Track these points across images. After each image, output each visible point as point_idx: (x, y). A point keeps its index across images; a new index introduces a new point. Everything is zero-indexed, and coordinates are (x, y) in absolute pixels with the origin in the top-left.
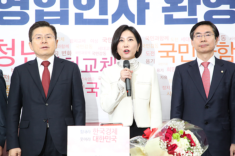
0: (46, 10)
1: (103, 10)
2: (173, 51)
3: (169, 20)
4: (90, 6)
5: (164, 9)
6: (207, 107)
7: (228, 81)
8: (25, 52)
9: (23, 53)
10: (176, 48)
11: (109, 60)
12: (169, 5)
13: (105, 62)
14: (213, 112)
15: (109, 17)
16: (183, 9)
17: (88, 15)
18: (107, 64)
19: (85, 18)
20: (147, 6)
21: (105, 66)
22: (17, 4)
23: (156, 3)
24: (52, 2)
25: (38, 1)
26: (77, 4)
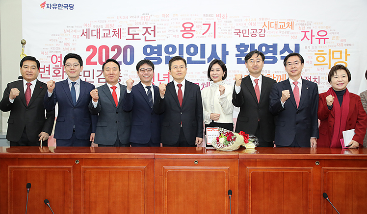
0: (171, 56)
1: (203, 56)
3: (239, 61)
4: (195, 53)
5: (237, 55)
7: (311, 95)
8: (160, 79)
9: (159, 80)
11: (206, 84)
12: (239, 53)
13: (203, 85)
15: (206, 60)
17: (194, 58)
18: (205, 86)
19: (192, 60)
20: (227, 53)
21: (203, 87)
22: (155, 53)
23: (232, 51)
24: (174, 51)
25: (167, 51)
26: (188, 52)
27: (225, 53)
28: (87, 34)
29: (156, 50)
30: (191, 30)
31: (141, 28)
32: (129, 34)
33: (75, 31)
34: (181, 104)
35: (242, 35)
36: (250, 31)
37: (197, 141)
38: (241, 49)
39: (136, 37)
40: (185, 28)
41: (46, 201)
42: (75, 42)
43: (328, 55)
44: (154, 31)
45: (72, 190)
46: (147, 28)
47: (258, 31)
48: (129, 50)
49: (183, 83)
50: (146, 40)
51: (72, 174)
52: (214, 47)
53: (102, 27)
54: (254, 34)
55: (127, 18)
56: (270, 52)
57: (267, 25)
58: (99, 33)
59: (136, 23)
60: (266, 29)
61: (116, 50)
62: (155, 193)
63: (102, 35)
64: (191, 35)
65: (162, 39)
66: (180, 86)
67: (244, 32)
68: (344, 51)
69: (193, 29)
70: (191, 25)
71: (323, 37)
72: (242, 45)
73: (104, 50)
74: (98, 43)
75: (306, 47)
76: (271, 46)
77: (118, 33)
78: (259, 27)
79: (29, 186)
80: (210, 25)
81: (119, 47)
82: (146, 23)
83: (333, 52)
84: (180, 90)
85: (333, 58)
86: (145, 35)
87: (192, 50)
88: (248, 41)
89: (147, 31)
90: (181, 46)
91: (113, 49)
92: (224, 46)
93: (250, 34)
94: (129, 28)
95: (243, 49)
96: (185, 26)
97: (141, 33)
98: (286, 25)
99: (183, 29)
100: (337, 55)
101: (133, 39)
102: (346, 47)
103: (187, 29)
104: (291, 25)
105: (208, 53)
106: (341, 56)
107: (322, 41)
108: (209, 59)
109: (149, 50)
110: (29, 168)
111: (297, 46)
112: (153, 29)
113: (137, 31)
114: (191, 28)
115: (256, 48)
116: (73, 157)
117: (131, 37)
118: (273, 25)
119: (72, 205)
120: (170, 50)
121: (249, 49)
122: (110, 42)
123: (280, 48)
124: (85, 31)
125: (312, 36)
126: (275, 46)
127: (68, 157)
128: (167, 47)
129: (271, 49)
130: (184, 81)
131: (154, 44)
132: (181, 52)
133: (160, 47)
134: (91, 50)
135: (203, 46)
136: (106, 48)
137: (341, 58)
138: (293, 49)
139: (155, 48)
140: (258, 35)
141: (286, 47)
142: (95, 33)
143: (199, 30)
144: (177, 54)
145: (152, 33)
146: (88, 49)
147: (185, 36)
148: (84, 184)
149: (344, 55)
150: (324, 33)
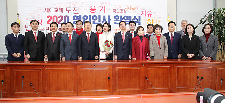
0: (85, 20)
1: (100, 21)
2: (116, 31)
3: (115, 23)
5: (114, 21)
6: (124, 45)
7: (129, 38)
10: (117, 30)
14: (125, 47)
16: (119, 20)
17: (96, 22)
20: (110, 20)
22: (78, 19)
23: (112, 19)
24: (87, 19)
25: (84, 18)
26: (93, 19)
27: (109, 19)
28: (47, 10)
29: (79, 18)
30: (94, 9)
31: (72, 8)
32: (66, 11)
33: (42, 9)
34: (89, 42)
35: (116, 12)
36: (120, 10)
37: (96, 58)
38: (116, 18)
39: (69, 12)
40: (92, 8)
41: (31, 84)
42: (42, 14)
43: (152, 21)
44: (78, 9)
45: (42, 79)
46: (75, 8)
47: (123, 10)
48: (66, 18)
49: (90, 33)
50: (74, 13)
51: (41, 72)
52: (104, 17)
53: (54, 7)
54: (121, 12)
55: (65, 3)
56: (129, 19)
57: (127, 8)
58: (53, 10)
59: (70, 6)
60: (127, 10)
61: (61, 18)
62: (77, 79)
63: (54, 11)
64: (94, 12)
65: (81, 13)
66: (88, 34)
67: (117, 10)
68: (158, 20)
69: (95, 9)
70: (94, 7)
71: (150, 14)
72: (117, 16)
73: (55, 18)
74: (52, 15)
75: (143, 18)
76: (129, 17)
77: (61, 10)
78: (123, 9)
79: (23, 77)
80: (103, 7)
81: (62, 17)
82: (74, 6)
83: (154, 20)
84: (88, 36)
85: (154, 23)
86: (74, 11)
87: (95, 18)
88: (119, 15)
89: (75, 9)
90: (90, 16)
91: (59, 17)
92: (109, 16)
93: (120, 12)
94: (66, 8)
95: (117, 18)
96: (92, 7)
97: (72, 10)
98: (135, 8)
99: (91, 9)
100: (155, 21)
101: (68, 13)
102: (159, 18)
103: (92, 9)
104: (137, 8)
105: (102, 19)
106: (157, 22)
107: (149, 15)
108: (102, 22)
109: (75, 18)
110: (23, 70)
111: (140, 17)
112: (77, 8)
113: (70, 9)
114: (94, 8)
115: (123, 17)
116: (42, 65)
117: (67, 12)
118: (129, 8)
119: (42, 85)
120: (85, 18)
121: (119, 18)
122: (58, 14)
123: (133, 18)
124: (46, 9)
125: (145, 13)
126: (130, 17)
127: (40, 65)
128: (84, 17)
129: (129, 18)
130: (90, 32)
131: (78, 15)
132: (90, 19)
133: (80, 16)
134: (49, 18)
135: (100, 16)
136: (56, 17)
137: (157, 23)
138: (138, 18)
139: (78, 17)
140: (123, 12)
141: (135, 17)
142: (51, 10)
143: (98, 9)
144: (88, 20)
145: (77, 10)
146: (48, 17)
147: (91, 11)
148: (47, 76)
149: (158, 21)
150: (150, 12)
